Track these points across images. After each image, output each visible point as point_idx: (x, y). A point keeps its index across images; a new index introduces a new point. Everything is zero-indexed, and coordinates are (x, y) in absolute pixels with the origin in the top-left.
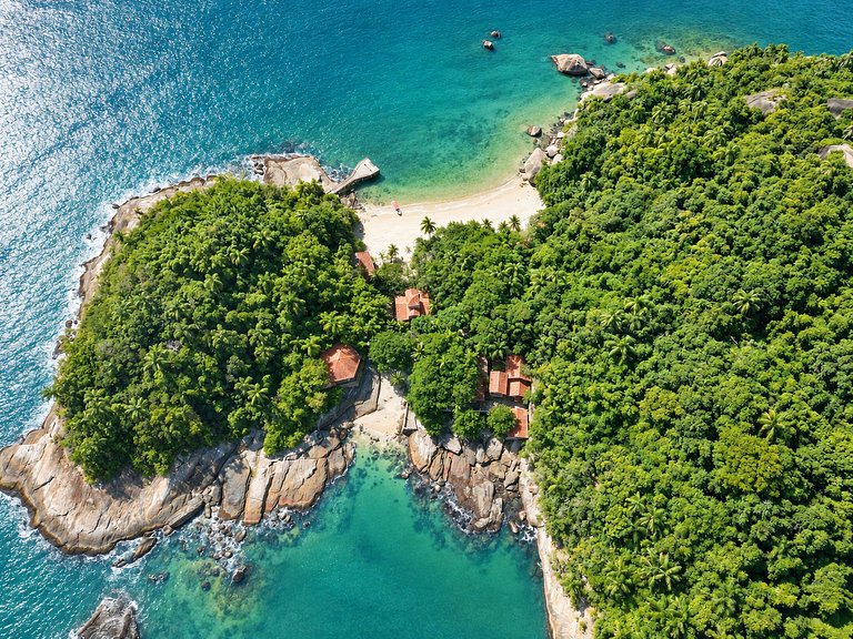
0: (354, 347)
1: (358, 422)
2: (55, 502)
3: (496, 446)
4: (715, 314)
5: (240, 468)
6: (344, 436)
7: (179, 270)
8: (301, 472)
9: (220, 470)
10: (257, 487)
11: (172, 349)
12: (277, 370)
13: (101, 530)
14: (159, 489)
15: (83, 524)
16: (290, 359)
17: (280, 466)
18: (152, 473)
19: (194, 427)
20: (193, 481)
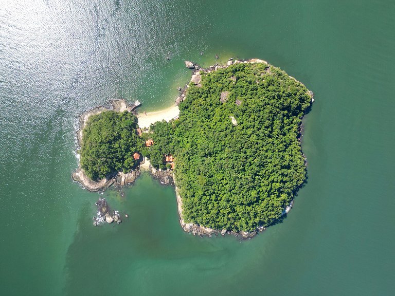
0: (138, 153)
1: (141, 165)
2: (86, 183)
3: (168, 170)
4: (202, 153)
5: (119, 176)
6: (138, 169)
7: (100, 142)
8: (131, 176)
9: (115, 176)
10: (123, 180)
11: (103, 159)
12: (124, 159)
13: (96, 188)
14: (104, 181)
15: (92, 187)
16: (126, 157)
17: (127, 175)
18: (103, 178)
19: (109, 171)
20: (111, 178)
